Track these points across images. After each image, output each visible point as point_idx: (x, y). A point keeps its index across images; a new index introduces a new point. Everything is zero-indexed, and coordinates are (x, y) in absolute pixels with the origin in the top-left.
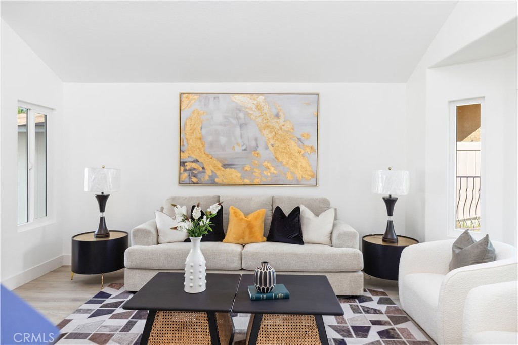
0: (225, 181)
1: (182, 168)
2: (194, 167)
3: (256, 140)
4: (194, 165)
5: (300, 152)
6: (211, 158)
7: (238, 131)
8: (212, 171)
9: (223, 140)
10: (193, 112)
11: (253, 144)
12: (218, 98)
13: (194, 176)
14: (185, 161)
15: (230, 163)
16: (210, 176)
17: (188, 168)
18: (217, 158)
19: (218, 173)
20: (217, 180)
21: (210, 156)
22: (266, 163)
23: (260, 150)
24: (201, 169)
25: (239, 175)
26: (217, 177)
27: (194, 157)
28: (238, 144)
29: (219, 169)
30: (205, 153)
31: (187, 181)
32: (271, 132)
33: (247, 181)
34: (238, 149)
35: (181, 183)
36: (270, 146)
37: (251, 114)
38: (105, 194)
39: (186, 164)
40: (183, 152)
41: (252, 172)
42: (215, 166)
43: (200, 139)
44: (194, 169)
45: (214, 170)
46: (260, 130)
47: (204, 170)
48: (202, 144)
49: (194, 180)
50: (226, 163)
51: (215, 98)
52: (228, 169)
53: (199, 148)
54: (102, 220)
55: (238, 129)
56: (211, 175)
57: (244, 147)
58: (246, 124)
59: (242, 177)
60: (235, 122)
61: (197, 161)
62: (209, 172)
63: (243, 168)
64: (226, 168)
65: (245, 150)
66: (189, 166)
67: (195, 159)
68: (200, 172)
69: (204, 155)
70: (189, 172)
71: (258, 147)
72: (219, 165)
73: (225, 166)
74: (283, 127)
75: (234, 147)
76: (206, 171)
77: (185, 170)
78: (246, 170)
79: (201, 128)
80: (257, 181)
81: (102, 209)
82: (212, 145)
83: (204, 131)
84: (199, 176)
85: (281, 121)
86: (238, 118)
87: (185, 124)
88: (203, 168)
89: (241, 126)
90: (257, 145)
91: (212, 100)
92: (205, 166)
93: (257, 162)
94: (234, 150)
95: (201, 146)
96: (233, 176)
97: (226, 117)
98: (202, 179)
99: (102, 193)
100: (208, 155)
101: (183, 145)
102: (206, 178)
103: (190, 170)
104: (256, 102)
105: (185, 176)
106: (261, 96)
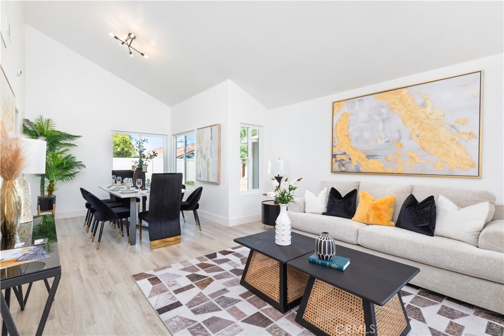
0: (369, 170)
1: (334, 160)
2: (344, 159)
3: (399, 132)
4: (343, 157)
5: (452, 140)
6: (357, 151)
7: (380, 126)
8: (357, 162)
9: (367, 135)
10: (343, 115)
11: (397, 136)
12: (363, 99)
13: (343, 166)
14: (336, 154)
15: (372, 154)
16: (355, 166)
17: (338, 159)
18: (361, 151)
19: (362, 163)
20: (361, 169)
21: (356, 149)
22: (410, 153)
23: (404, 141)
24: (348, 160)
25: (382, 165)
26: (361, 166)
27: (343, 150)
28: (380, 137)
29: (363, 160)
30: (351, 147)
31: (338, 169)
32: (416, 122)
33: (389, 170)
34: (381, 142)
35: (333, 171)
36: (414, 136)
37: (394, 108)
39: (337, 156)
40: (335, 147)
41: (395, 161)
42: (359, 158)
43: (347, 136)
44: (343, 160)
45: (358, 160)
46: (404, 122)
47: (350, 161)
48: (349, 139)
49: (343, 169)
50: (370, 154)
51: (360, 101)
52: (371, 160)
53: (347, 143)
55: (381, 123)
56: (356, 164)
57: (386, 140)
58: (388, 118)
59: (385, 167)
60: (377, 118)
61: (345, 154)
62: (354, 163)
63: (386, 158)
64: (369, 159)
65: (388, 142)
66: (339, 158)
67: (343, 152)
68: (347, 163)
69: (350, 149)
70: (338, 162)
71: (401, 138)
72: (364, 157)
73: (369, 157)
74: (430, 116)
75: (376, 140)
76: (353, 161)
77: (336, 161)
78: (389, 160)
79: (348, 127)
80: (400, 170)
82: (357, 140)
83: (351, 129)
84: (347, 165)
85: (428, 110)
86: (381, 114)
87: (337, 125)
88: (350, 159)
89: (384, 121)
90: (400, 136)
91: (357, 103)
92: (351, 158)
93: (399, 153)
94: (377, 142)
95: (348, 142)
96: (376, 166)
97: (369, 115)
98: (349, 168)
99: (279, 175)
100: (354, 149)
101: (335, 142)
102: (352, 167)
103: (340, 161)
104: (398, 96)
105: (336, 165)
106: (404, 90)
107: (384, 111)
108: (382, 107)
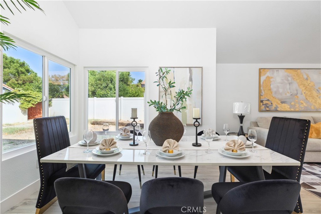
0: (282, 110)
1: (261, 104)
2: (268, 103)
3: (297, 90)
4: (267, 102)
5: (317, 96)
7: (288, 86)
8: (276, 105)
9: (281, 90)
10: (267, 77)
11: (295, 92)
12: (278, 71)
13: (267, 107)
14: (263, 100)
15: (284, 101)
16: (275, 107)
17: (264, 103)
18: (278, 99)
19: (279, 106)
20: (278, 109)
21: (275, 98)
22: (301, 101)
23: (299, 95)
24: (270, 104)
25: (289, 107)
26: (278, 108)
27: (267, 98)
28: (288, 93)
29: (279, 104)
30: (272, 96)
31: (264, 109)
32: (304, 87)
33: (292, 110)
34: (288, 95)
35: (261, 111)
36: (303, 93)
37: (294, 78)
38: (242, 115)
39: (263, 102)
40: (262, 96)
41: (295, 105)
42: (277, 103)
43: (270, 90)
44: (267, 104)
45: (277, 104)
46: (299, 86)
48: (271, 92)
49: (267, 109)
50: (282, 101)
51: (277, 71)
52: (283, 104)
54: (242, 127)
55: (288, 85)
56: (275, 106)
57: (291, 94)
58: (292, 83)
59: (290, 108)
60: (286, 82)
61: (268, 100)
62: (274, 106)
63: (291, 103)
64: (282, 103)
65: (292, 95)
66: (265, 102)
67: (268, 99)
68: (270, 105)
69: (272, 97)
70: (264, 105)
71: (297, 93)
72: (279, 102)
73: (282, 102)
74: (309, 84)
76: (273, 105)
77: (263, 104)
78: (292, 105)
79: (270, 85)
80: (297, 110)
81: (241, 122)
82: (276, 93)
83: (272, 86)
84: (270, 107)
85: (309, 81)
86: (288, 80)
87: (263, 83)
88: (272, 103)
89: (290, 84)
90: (297, 92)
91: (275, 72)
92: (273, 103)
93: (297, 101)
94: (286, 95)
95: (270, 93)
96: (286, 107)
97: (282, 80)
98: (271, 109)
99: (241, 114)
100: (274, 98)
101: (262, 93)
102: (273, 108)
103: (265, 104)
104: (296, 73)
105: (263, 107)
106: (299, 70)
107: (290, 79)
108: (289, 76)
